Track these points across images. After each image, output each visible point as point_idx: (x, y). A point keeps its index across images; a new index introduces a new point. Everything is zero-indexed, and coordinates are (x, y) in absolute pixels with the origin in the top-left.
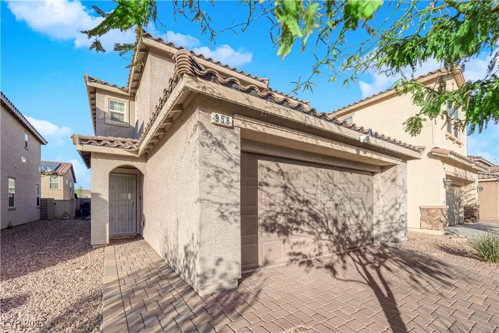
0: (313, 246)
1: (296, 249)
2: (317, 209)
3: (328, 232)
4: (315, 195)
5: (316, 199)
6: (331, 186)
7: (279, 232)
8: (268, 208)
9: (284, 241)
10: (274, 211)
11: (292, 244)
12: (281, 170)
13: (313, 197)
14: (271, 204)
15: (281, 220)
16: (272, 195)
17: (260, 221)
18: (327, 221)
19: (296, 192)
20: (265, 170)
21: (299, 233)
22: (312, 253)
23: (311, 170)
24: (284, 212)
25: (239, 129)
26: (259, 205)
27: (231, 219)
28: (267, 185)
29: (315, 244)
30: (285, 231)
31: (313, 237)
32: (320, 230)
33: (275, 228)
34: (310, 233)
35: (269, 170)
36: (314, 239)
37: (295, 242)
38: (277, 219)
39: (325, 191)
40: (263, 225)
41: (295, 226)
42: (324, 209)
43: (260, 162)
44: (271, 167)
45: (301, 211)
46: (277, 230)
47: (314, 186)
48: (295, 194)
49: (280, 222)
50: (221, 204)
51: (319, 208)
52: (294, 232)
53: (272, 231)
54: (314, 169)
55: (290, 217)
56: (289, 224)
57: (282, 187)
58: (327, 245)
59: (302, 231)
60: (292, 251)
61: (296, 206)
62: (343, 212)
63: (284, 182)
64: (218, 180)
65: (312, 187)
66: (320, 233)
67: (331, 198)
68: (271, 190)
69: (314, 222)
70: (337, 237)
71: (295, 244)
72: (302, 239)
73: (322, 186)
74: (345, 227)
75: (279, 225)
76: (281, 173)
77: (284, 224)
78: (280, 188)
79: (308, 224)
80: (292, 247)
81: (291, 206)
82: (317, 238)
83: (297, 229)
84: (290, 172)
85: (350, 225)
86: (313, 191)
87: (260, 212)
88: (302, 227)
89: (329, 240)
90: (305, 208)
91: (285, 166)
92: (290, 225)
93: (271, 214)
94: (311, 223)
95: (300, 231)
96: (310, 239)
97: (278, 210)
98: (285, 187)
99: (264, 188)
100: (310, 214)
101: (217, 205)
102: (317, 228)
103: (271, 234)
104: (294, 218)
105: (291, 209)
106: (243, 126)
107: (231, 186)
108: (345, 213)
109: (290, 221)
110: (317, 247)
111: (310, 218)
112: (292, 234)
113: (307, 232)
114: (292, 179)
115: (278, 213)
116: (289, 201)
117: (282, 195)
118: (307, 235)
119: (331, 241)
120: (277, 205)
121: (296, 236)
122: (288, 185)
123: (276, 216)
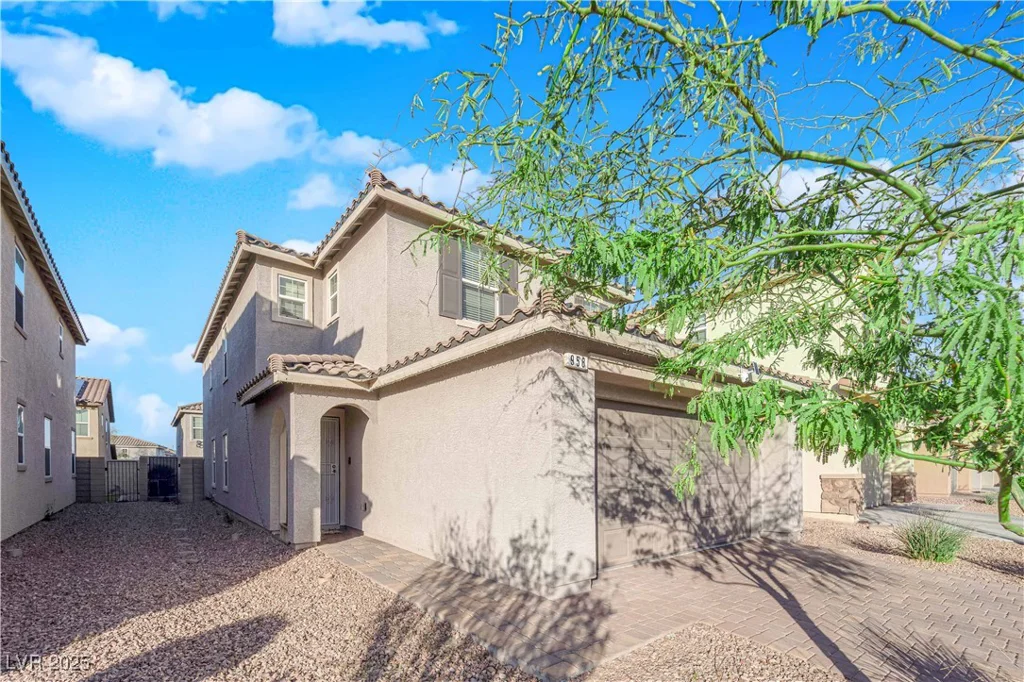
0: (666, 540)
1: (645, 545)
2: (672, 482)
3: (687, 519)
4: (668, 460)
5: (670, 467)
7: (622, 520)
8: (609, 483)
9: (629, 532)
10: (615, 486)
11: (638, 537)
12: (625, 422)
13: (666, 463)
14: (612, 476)
15: (625, 500)
16: (613, 461)
17: (600, 501)
18: (685, 502)
19: (645, 457)
20: (606, 425)
21: (648, 520)
22: (665, 551)
23: (664, 421)
24: (629, 487)
25: (593, 372)
26: (599, 476)
27: (584, 497)
28: (608, 447)
29: (668, 537)
30: (630, 517)
31: (665, 525)
32: (675, 515)
33: (618, 512)
34: (664, 520)
35: (610, 424)
36: (667, 529)
37: (643, 533)
38: (620, 499)
39: (683, 453)
40: (604, 507)
41: (643, 509)
43: (600, 412)
44: (610, 418)
45: (652, 485)
46: (620, 515)
47: (668, 446)
48: (643, 460)
49: (623, 504)
50: (573, 478)
51: (674, 481)
52: (642, 519)
53: (614, 517)
54: (668, 418)
55: (637, 495)
56: (634, 506)
57: (627, 449)
58: (685, 539)
59: (653, 517)
60: (639, 548)
61: (645, 477)
62: (707, 487)
63: (629, 441)
64: (570, 445)
65: (665, 446)
66: (675, 521)
68: (613, 455)
69: (668, 503)
70: (700, 527)
71: (643, 536)
72: (651, 529)
73: (680, 446)
74: (710, 512)
75: (622, 507)
76: (626, 428)
77: (628, 506)
78: (622, 450)
79: (660, 506)
80: (639, 542)
81: (638, 478)
82: (671, 528)
83: (645, 514)
84: (637, 426)
85: (717, 509)
86: (666, 453)
87: (600, 488)
88: (651, 510)
89: (688, 532)
90: (656, 481)
91: (631, 417)
92: (637, 508)
93: (612, 490)
94: (663, 504)
95: (649, 517)
96: (661, 529)
97: (622, 484)
98: (631, 449)
99: (605, 451)
100: (663, 491)
101: (569, 479)
102: (672, 511)
103: (612, 522)
104: (641, 497)
105: (639, 482)
106: (598, 368)
107: (584, 452)
108: (710, 487)
109: (637, 501)
110: (671, 541)
111: (663, 497)
112: (639, 521)
113: (659, 518)
114: (640, 435)
115: (622, 489)
116: (635, 470)
117: (626, 462)
118: (659, 523)
119: (690, 533)
120: (620, 477)
121: (645, 524)
122: (635, 446)
123: (619, 494)
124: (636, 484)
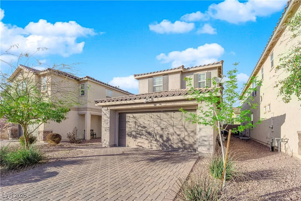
0: (147, 145)
1: (140, 144)
2: (150, 130)
3: (156, 140)
4: (149, 124)
5: (150, 126)
6: (159, 120)
7: (133, 138)
8: (129, 129)
9: (135, 140)
10: (131, 130)
11: (138, 142)
12: (134, 116)
13: (148, 125)
14: (130, 128)
15: (134, 133)
16: (130, 125)
17: (127, 133)
18: (156, 136)
19: (140, 124)
20: (128, 117)
21: (141, 139)
22: (147, 147)
24: (135, 131)
26: (127, 128)
28: (129, 122)
30: (135, 137)
31: (148, 141)
32: (152, 139)
33: (131, 136)
34: (147, 139)
35: (129, 117)
36: (148, 142)
37: (139, 141)
38: (132, 133)
39: (155, 122)
40: (127, 134)
41: (139, 136)
42: (154, 130)
43: (127, 115)
44: (130, 116)
45: (142, 131)
46: (132, 136)
47: (149, 121)
48: (139, 124)
49: (133, 134)
50: (105, 128)
51: (151, 130)
52: (139, 138)
53: (130, 137)
54: (148, 114)
55: (137, 132)
56: (136, 135)
57: (134, 122)
58: (156, 146)
59: (142, 138)
60: (138, 145)
61: (140, 128)
62: (167, 132)
63: (135, 120)
64: (105, 122)
65: (148, 121)
66: (151, 140)
67: (159, 125)
68: (130, 123)
69: (149, 135)
70: (163, 144)
71: (139, 142)
72: (141, 141)
73: (153, 120)
74: (168, 140)
76: (134, 117)
77: (135, 135)
78: (133, 122)
79: (145, 136)
80: (138, 143)
81: (138, 129)
82: (150, 142)
83: (140, 137)
84: (137, 117)
85: (173, 139)
86: (149, 122)
87: (127, 130)
88: (142, 136)
89: (157, 144)
90: (144, 130)
92: (137, 135)
93: (130, 131)
94: (147, 135)
95: (141, 138)
96: (146, 142)
97: (133, 130)
98: (136, 122)
99: (128, 123)
100: (146, 132)
102: (151, 138)
103: (130, 138)
104: (139, 133)
105: (138, 130)
107: (108, 123)
108: (169, 132)
109: (137, 134)
110: (150, 146)
111: (146, 134)
112: (138, 139)
113: (145, 139)
114: (138, 119)
115: (133, 131)
116: (137, 127)
117: (134, 125)
118: (145, 140)
119: (158, 144)
120: (132, 128)
121: (140, 139)
122: (136, 121)
123: (132, 132)
124: (137, 130)
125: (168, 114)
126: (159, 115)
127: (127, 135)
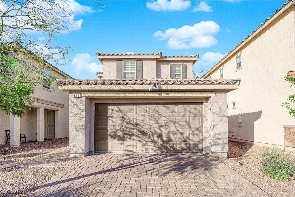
0: (141, 148)
1: (129, 148)
2: (145, 128)
3: (153, 141)
4: (143, 121)
5: (144, 123)
6: (157, 115)
7: (118, 140)
8: (113, 128)
9: (122, 143)
10: (116, 129)
11: (126, 146)
12: (120, 109)
13: (142, 122)
14: (114, 126)
15: (120, 133)
16: (114, 121)
17: (108, 133)
18: (153, 135)
20: (111, 111)
21: (131, 140)
22: (140, 152)
23: (140, 107)
24: (122, 129)
26: (108, 126)
28: (112, 117)
29: (142, 147)
30: (122, 139)
32: (147, 140)
33: (116, 137)
34: (140, 141)
35: (113, 110)
36: (142, 144)
37: (129, 144)
38: (117, 133)
39: (152, 118)
40: (110, 135)
41: (129, 137)
42: (150, 128)
43: (108, 107)
44: (112, 108)
45: (133, 129)
46: (117, 138)
47: (143, 116)
48: (129, 121)
51: (147, 128)
52: (128, 140)
53: (114, 138)
54: (142, 106)
55: (126, 132)
56: (124, 135)
57: (121, 117)
58: (152, 149)
59: (134, 140)
60: (127, 149)
61: (130, 126)
62: (168, 130)
63: (121, 115)
65: (141, 116)
66: (146, 142)
67: (157, 122)
68: (114, 119)
69: (142, 135)
70: (162, 145)
71: (128, 146)
72: (132, 144)
73: (149, 115)
74: (169, 140)
75: (118, 136)
76: (120, 111)
77: (121, 135)
78: (118, 118)
79: (138, 136)
80: (126, 147)
82: (144, 144)
83: (130, 138)
84: (126, 110)
85: (175, 139)
86: (142, 118)
87: (108, 129)
88: (133, 137)
89: (154, 146)
90: (136, 128)
91: (121, 107)
92: (126, 136)
93: (114, 130)
94: (139, 136)
95: (132, 139)
96: (139, 144)
97: (118, 128)
98: (123, 117)
99: (111, 118)
100: (139, 131)
102: (145, 138)
103: (114, 140)
104: (128, 133)
105: (127, 128)
106: (85, 96)
107: (80, 119)
108: (170, 131)
109: (126, 134)
110: (144, 149)
111: (139, 133)
113: (137, 140)
114: (127, 113)
115: (118, 130)
116: (125, 124)
117: (121, 122)
118: (138, 142)
119: (156, 147)
120: (117, 126)
121: (129, 142)
122: (124, 116)
123: (117, 131)
124: (125, 129)
125: (169, 108)
126: (157, 109)
127: (108, 137)
